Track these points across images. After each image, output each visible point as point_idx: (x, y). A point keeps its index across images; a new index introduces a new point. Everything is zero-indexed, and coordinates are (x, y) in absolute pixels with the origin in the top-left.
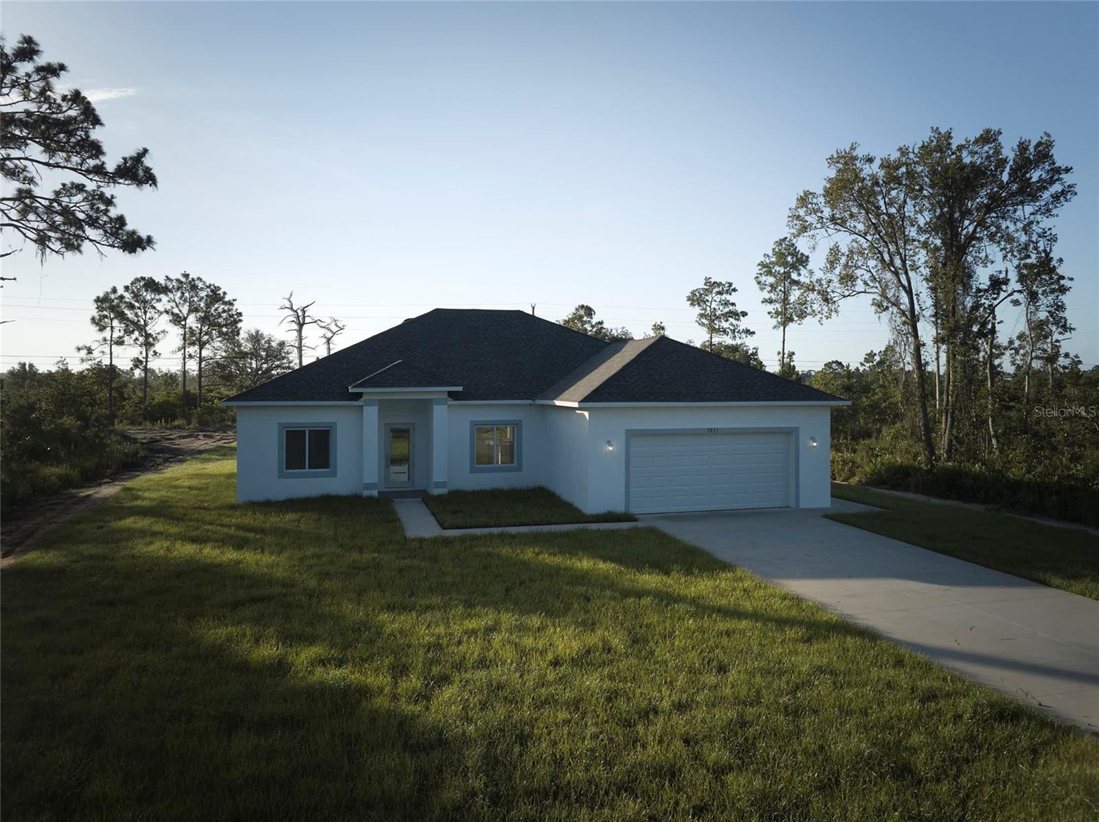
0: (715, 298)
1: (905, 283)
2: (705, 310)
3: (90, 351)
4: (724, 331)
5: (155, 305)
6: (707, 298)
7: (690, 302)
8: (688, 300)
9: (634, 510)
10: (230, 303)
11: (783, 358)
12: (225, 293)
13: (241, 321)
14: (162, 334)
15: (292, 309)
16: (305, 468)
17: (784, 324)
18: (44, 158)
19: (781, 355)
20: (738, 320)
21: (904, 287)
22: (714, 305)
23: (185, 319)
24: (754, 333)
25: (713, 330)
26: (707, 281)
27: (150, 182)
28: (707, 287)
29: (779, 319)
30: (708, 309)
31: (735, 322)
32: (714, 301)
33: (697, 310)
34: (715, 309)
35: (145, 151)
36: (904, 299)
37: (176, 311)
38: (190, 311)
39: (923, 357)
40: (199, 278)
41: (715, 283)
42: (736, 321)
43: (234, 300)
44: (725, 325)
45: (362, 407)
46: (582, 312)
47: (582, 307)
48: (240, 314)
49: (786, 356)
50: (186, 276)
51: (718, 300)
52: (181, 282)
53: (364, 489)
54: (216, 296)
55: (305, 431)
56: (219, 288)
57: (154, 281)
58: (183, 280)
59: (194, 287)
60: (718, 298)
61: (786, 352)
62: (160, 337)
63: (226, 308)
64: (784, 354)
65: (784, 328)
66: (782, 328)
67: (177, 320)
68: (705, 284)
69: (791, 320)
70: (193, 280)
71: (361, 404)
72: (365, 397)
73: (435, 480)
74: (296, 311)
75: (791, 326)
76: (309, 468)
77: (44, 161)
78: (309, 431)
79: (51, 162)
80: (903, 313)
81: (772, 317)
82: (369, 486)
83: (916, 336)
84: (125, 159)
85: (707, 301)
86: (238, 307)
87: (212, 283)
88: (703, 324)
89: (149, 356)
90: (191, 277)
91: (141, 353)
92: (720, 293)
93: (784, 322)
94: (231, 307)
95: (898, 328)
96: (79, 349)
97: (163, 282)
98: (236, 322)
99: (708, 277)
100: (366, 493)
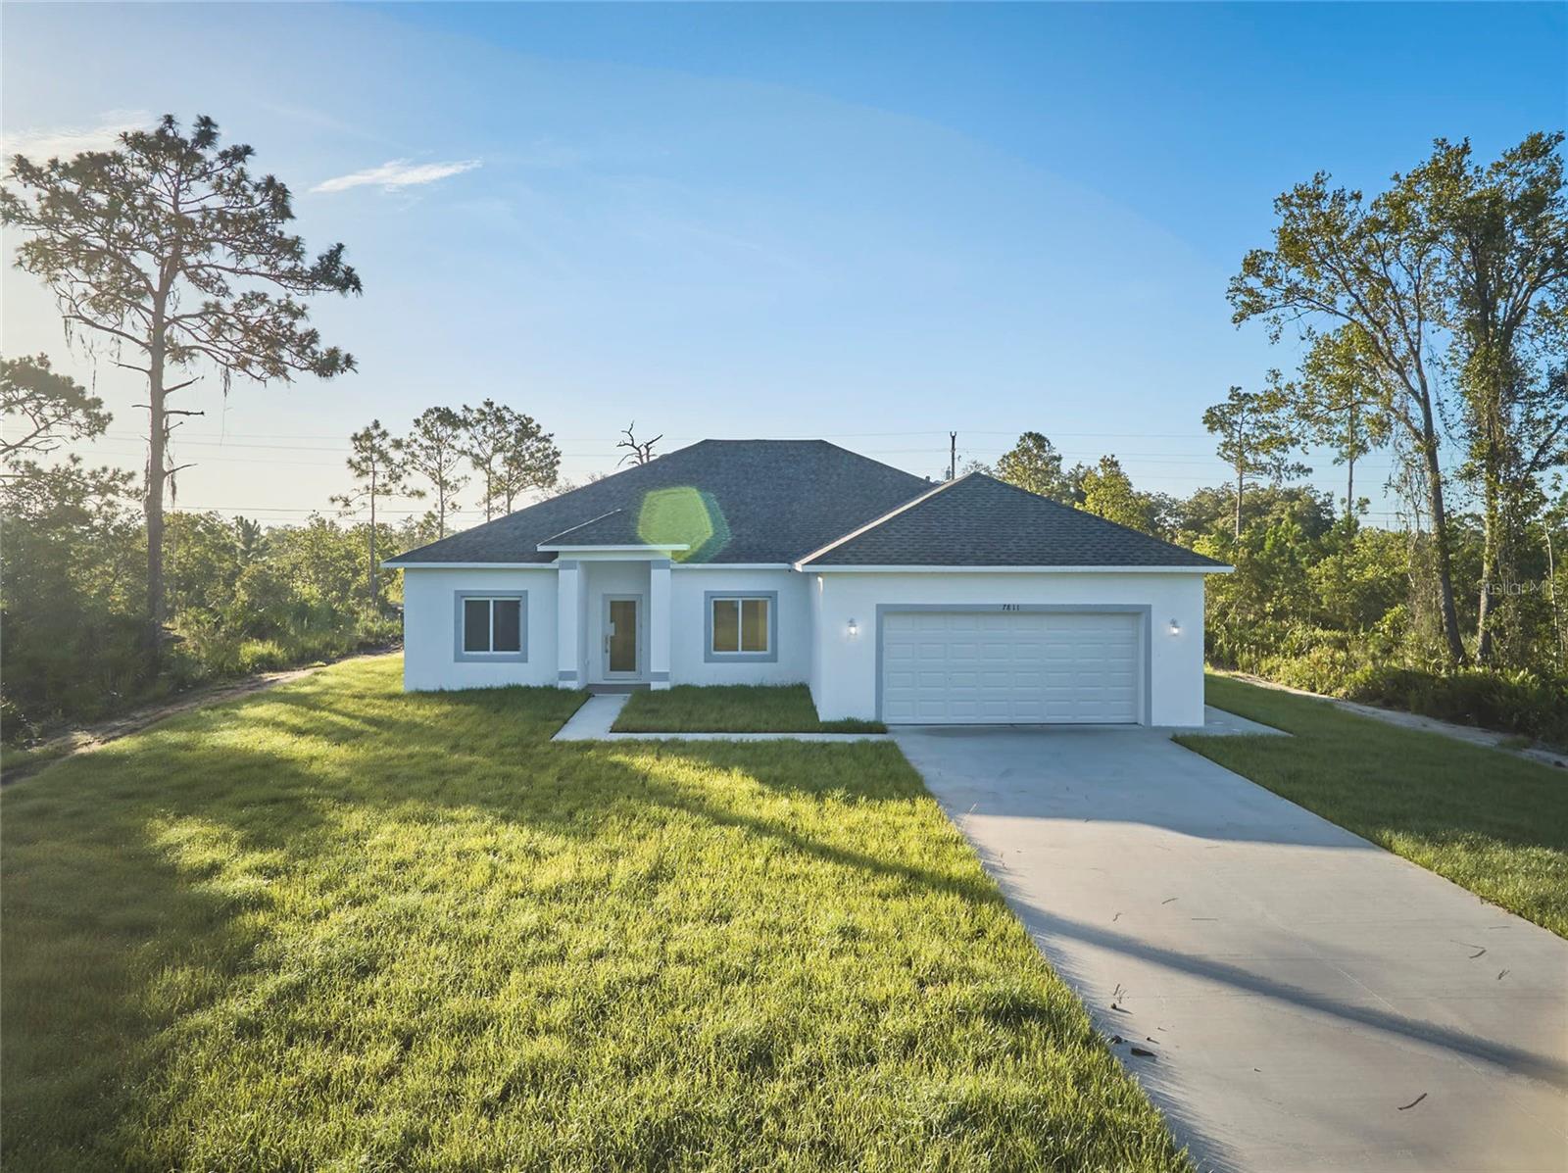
0: (1248, 418)
1: (1417, 386)
2: (1231, 436)
3: (347, 503)
4: (1264, 469)
5: (452, 443)
6: (1234, 418)
7: (1208, 425)
8: (1205, 422)
9: (886, 719)
10: (545, 439)
11: (1350, 508)
12: (538, 426)
13: (558, 462)
14: (463, 482)
15: (633, 445)
16: (488, 650)
17: (1352, 457)
18: (231, 263)
19: (1347, 503)
20: (1284, 451)
21: (1415, 394)
22: (1245, 429)
23: (489, 461)
24: (1310, 470)
25: (1243, 467)
26: (1234, 392)
27: (352, 286)
28: (1235, 403)
29: (1344, 450)
30: (1236, 434)
31: (1279, 455)
32: (1246, 424)
33: (1219, 437)
34: (1247, 436)
35: (340, 247)
36: (1416, 411)
37: (476, 450)
38: (495, 451)
39: (1445, 502)
40: (505, 408)
41: (1246, 395)
42: (1282, 453)
43: (551, 435)
44: (1264, 459)
45: (556, 571)
46: (1030, 443)
47: (1030, 435)
48: (556, 454)
49: (1354, 506)
50: (489, 404)
51: (1252, 421)
52: (484, 413)
53: (560, 679)
54: (527, 430)
55: (488, 602)
56: (530, 420)
57: (450, 412)
58: (487, 410)
59: (500, 419)
60: (1252, 418)
61: (1355, 499)
62: (460, 485)
63: (541, 446)
64: (1350, 503)
65: (1352, 463)
66: (1347, 462)
67: (479, 462)
68: (1230, 398)
69: (1363, 449)
70: (498, 410)
71: (557, 566)
72: (560, 558)
73: (653, 670)
74: (638, 449)
75: (1362, 460)
76: (494, 650)
77: (229, 267)
78: (495, 602)
79: (239, 267)
80: (1418, 435)
81: (1332, 445)
82: (565, 676)
83: (1434, 469)
84: (321, 258)
85: (1236, 422)
86: (556, 443)
87: (522, 414)
88: (1229, 459)
89: (446, 509)
90: (495, 406)
91: (436, 506)
92: (1254, 411)
93: (1351, 453)
94: (547, 445)
95: (1408, 457)
96: (333, 500)
97: (461, 415)
98: (553, 464)
99: (1236, 386)
100: (561, 685)
